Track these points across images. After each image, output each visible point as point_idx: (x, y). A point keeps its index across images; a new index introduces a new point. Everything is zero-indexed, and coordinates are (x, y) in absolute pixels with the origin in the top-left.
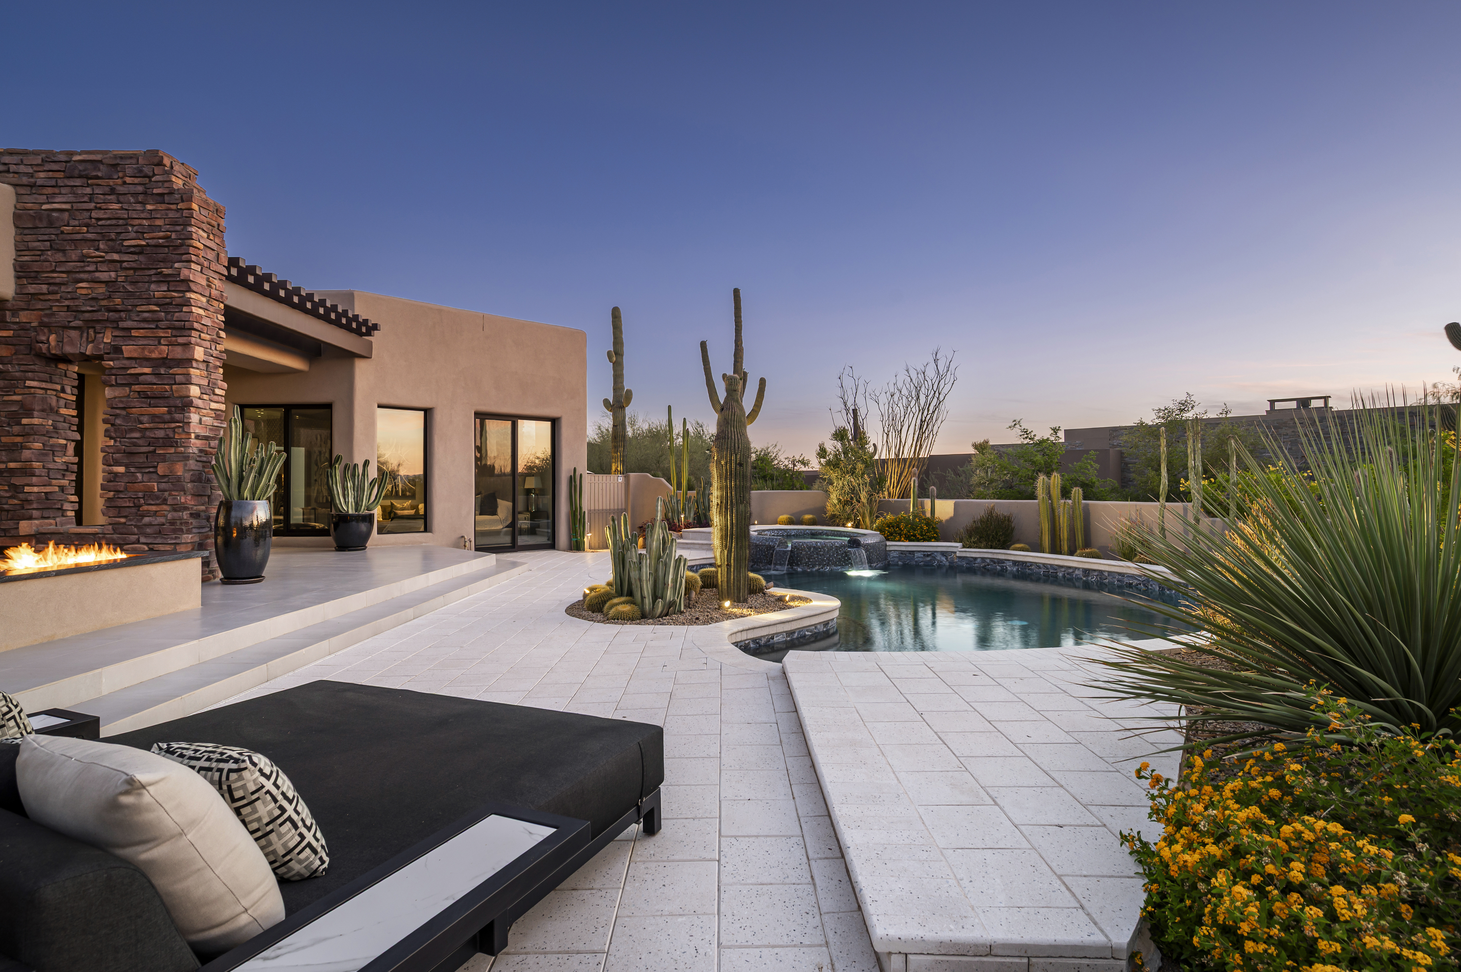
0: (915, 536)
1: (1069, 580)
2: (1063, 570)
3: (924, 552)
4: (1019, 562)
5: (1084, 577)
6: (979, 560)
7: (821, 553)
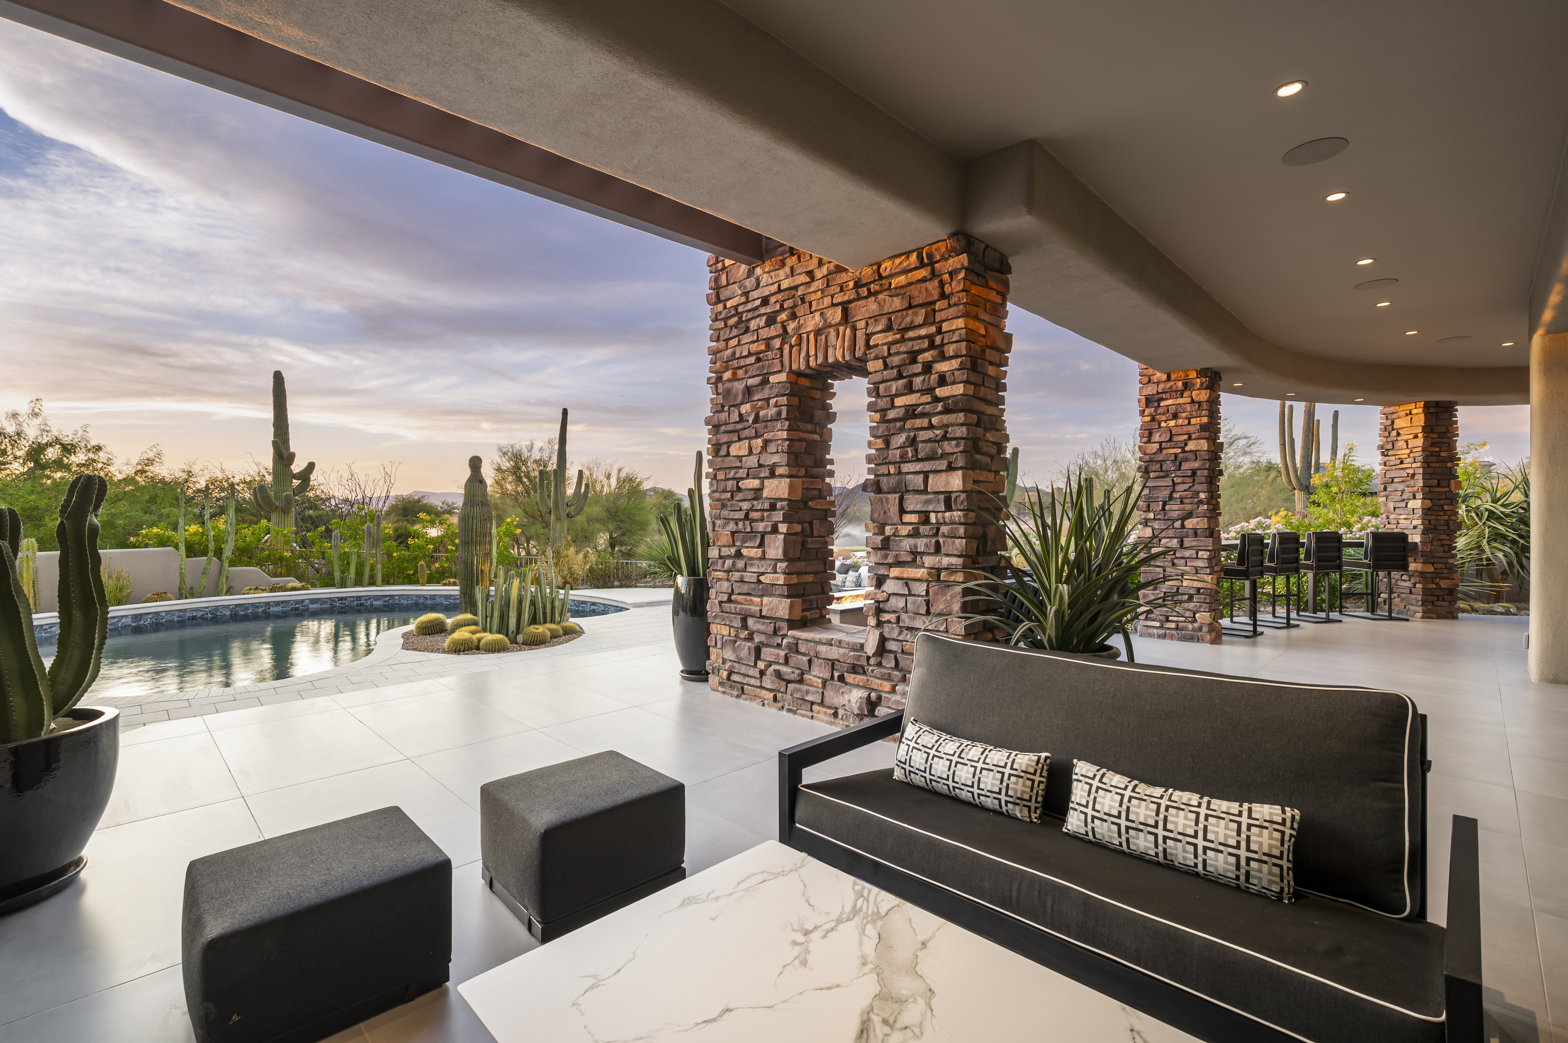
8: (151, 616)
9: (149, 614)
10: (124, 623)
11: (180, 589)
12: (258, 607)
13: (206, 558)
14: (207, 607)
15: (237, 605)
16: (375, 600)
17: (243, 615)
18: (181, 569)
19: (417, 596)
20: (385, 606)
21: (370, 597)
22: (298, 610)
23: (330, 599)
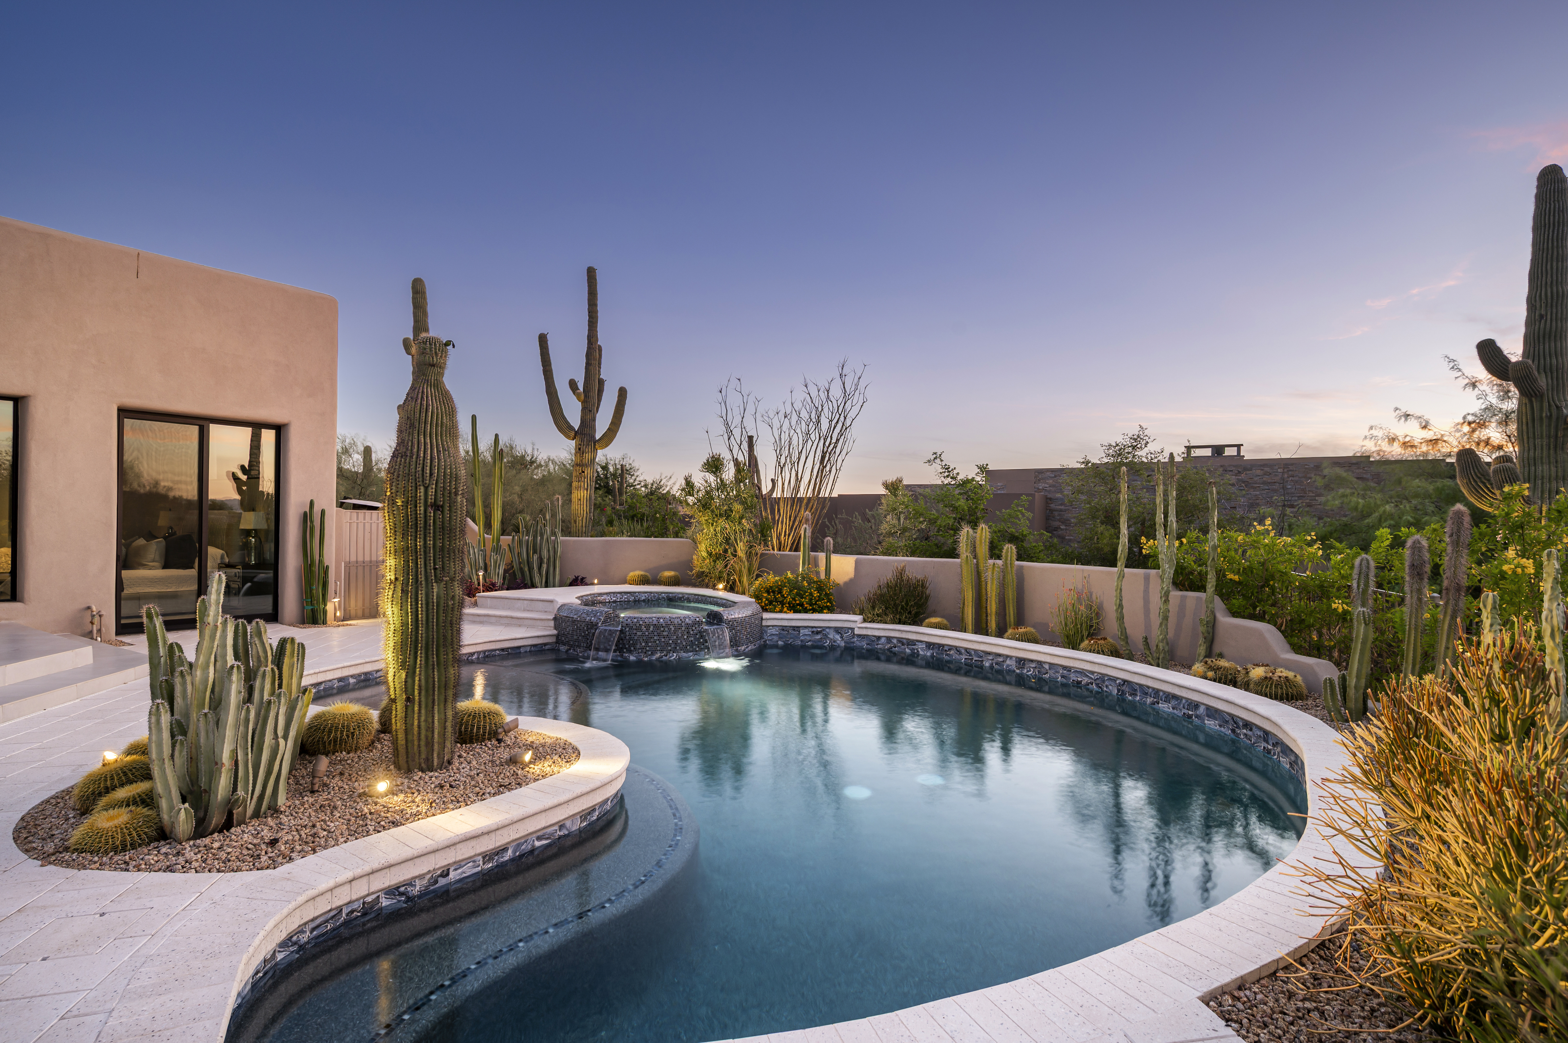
0: (802, 605)
1: (998, 672)
2: (991, 658)
3: (812, 627)
4: (934, 644)
5: (1018, 669)
6: (883, 640)
7: (665, 633)
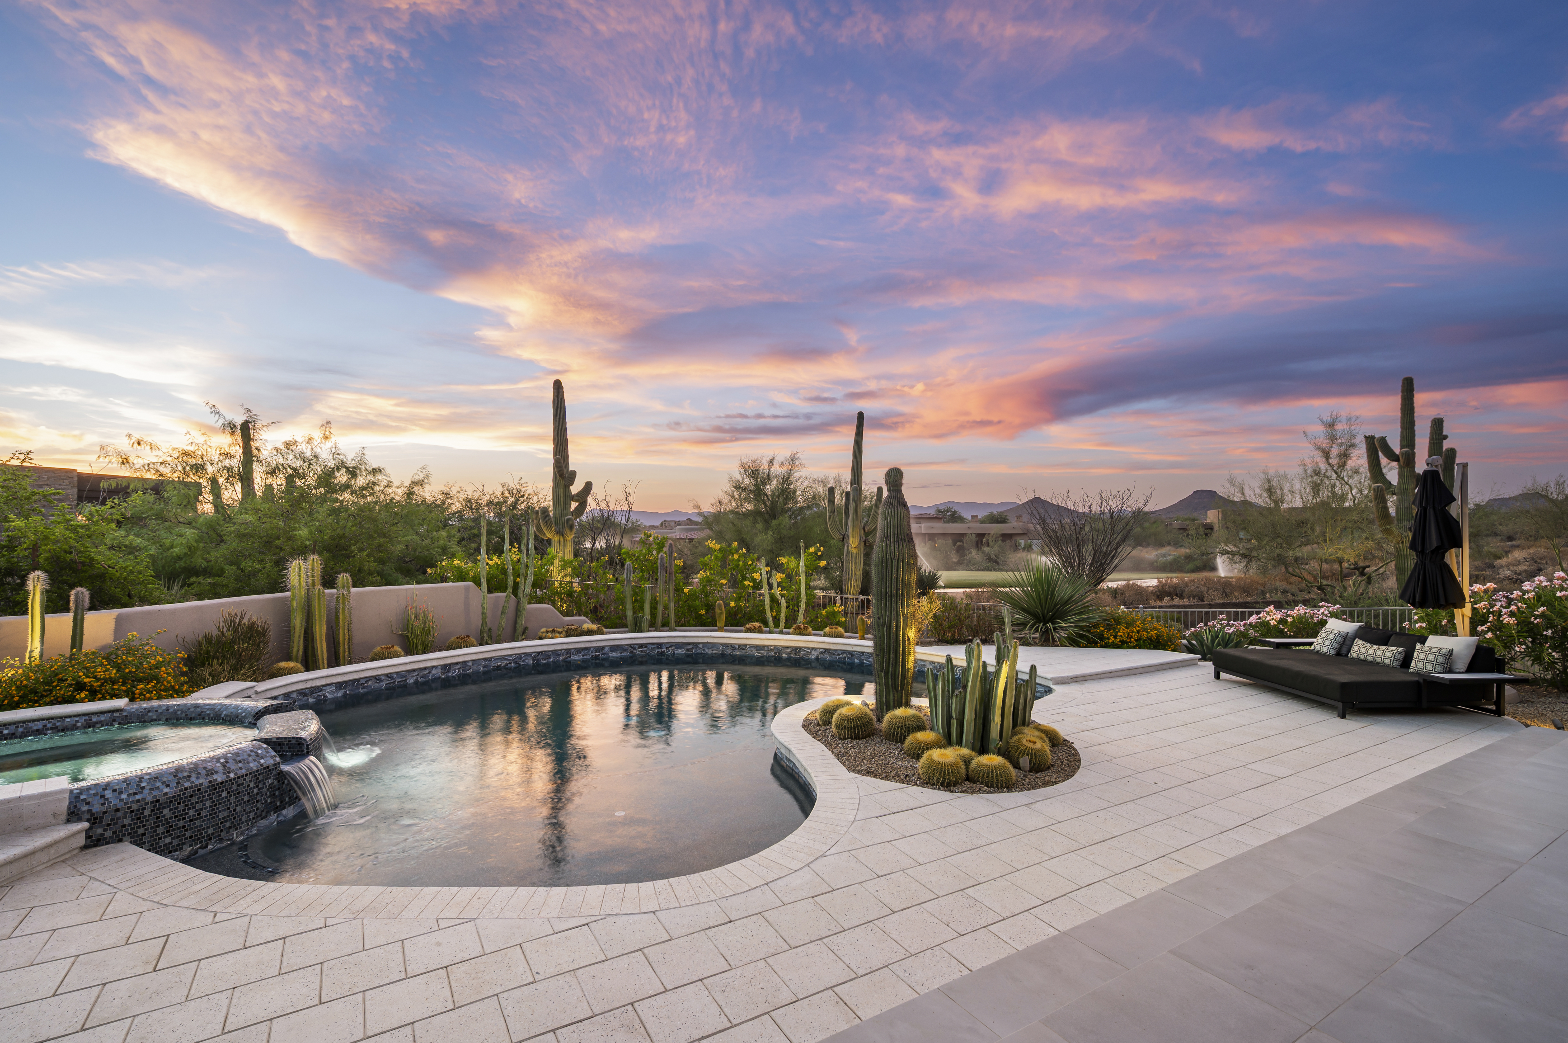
8: (458, 666)
9: (457, 663)
10: (434, 675)
11: (481, 632)
12: (559, 655)
13: (505, 594)
14: (511, 656)
15: (539, 653)
16: (677, 648)
17: (545, 664)
18: (483, 608)
19: (724, 645)
20: (688, 656)
21: (671, 645)
22: (599, 659)
23: (630, 645)
